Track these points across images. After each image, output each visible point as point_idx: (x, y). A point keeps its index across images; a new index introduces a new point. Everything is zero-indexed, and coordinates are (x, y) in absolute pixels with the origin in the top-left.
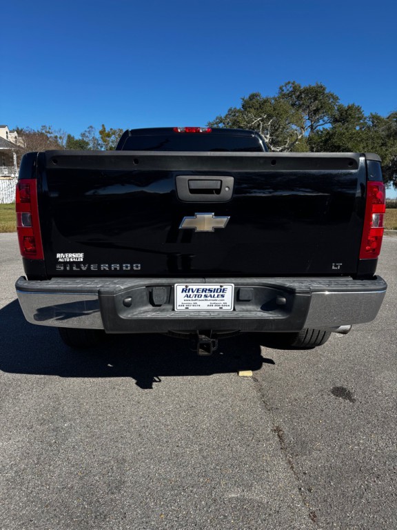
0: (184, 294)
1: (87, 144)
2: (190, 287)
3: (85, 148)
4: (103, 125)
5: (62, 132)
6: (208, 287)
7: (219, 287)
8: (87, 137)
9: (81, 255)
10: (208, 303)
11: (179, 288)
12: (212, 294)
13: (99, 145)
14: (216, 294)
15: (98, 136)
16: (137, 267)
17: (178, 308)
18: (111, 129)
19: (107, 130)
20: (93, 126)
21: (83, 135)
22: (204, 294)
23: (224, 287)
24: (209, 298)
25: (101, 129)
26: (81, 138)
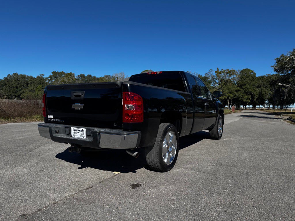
0: (74, 131)
1: (208, 78)
2: (75, 129)
3: (207, 81)
4: (218, 68)
5: (196, 74)
6: (79, 129)
7: (82, 129)
8: (208, 75)
9: (52, 116)
10: (80, 135)
11: (72, 129)
12: (80, 132)
13: (215, 78)
14: (81, 132)
15: (214, 74)
16: (63, 121)
17: (73, 136)
18: (222, 70)
19: (220, 70)
20: (212, 69)
21: (206, 74)
22: (78, 132)
23: (83, 130)
24: (80, 133)
25: (216, 70)
26: (205, 76)
